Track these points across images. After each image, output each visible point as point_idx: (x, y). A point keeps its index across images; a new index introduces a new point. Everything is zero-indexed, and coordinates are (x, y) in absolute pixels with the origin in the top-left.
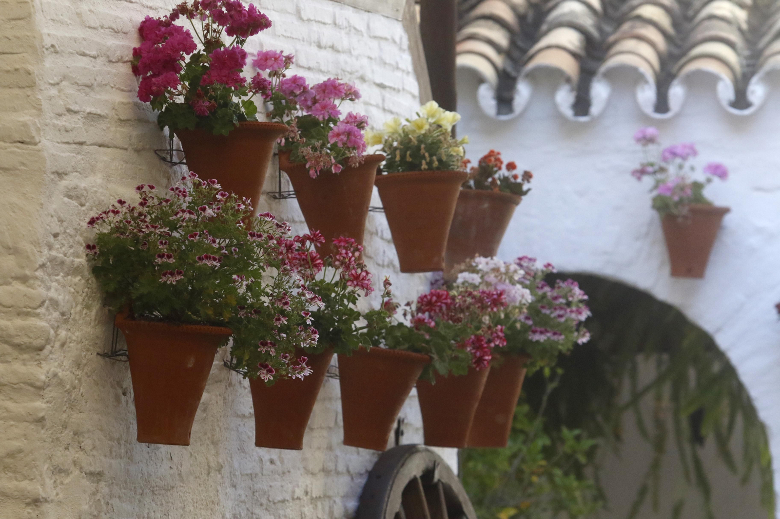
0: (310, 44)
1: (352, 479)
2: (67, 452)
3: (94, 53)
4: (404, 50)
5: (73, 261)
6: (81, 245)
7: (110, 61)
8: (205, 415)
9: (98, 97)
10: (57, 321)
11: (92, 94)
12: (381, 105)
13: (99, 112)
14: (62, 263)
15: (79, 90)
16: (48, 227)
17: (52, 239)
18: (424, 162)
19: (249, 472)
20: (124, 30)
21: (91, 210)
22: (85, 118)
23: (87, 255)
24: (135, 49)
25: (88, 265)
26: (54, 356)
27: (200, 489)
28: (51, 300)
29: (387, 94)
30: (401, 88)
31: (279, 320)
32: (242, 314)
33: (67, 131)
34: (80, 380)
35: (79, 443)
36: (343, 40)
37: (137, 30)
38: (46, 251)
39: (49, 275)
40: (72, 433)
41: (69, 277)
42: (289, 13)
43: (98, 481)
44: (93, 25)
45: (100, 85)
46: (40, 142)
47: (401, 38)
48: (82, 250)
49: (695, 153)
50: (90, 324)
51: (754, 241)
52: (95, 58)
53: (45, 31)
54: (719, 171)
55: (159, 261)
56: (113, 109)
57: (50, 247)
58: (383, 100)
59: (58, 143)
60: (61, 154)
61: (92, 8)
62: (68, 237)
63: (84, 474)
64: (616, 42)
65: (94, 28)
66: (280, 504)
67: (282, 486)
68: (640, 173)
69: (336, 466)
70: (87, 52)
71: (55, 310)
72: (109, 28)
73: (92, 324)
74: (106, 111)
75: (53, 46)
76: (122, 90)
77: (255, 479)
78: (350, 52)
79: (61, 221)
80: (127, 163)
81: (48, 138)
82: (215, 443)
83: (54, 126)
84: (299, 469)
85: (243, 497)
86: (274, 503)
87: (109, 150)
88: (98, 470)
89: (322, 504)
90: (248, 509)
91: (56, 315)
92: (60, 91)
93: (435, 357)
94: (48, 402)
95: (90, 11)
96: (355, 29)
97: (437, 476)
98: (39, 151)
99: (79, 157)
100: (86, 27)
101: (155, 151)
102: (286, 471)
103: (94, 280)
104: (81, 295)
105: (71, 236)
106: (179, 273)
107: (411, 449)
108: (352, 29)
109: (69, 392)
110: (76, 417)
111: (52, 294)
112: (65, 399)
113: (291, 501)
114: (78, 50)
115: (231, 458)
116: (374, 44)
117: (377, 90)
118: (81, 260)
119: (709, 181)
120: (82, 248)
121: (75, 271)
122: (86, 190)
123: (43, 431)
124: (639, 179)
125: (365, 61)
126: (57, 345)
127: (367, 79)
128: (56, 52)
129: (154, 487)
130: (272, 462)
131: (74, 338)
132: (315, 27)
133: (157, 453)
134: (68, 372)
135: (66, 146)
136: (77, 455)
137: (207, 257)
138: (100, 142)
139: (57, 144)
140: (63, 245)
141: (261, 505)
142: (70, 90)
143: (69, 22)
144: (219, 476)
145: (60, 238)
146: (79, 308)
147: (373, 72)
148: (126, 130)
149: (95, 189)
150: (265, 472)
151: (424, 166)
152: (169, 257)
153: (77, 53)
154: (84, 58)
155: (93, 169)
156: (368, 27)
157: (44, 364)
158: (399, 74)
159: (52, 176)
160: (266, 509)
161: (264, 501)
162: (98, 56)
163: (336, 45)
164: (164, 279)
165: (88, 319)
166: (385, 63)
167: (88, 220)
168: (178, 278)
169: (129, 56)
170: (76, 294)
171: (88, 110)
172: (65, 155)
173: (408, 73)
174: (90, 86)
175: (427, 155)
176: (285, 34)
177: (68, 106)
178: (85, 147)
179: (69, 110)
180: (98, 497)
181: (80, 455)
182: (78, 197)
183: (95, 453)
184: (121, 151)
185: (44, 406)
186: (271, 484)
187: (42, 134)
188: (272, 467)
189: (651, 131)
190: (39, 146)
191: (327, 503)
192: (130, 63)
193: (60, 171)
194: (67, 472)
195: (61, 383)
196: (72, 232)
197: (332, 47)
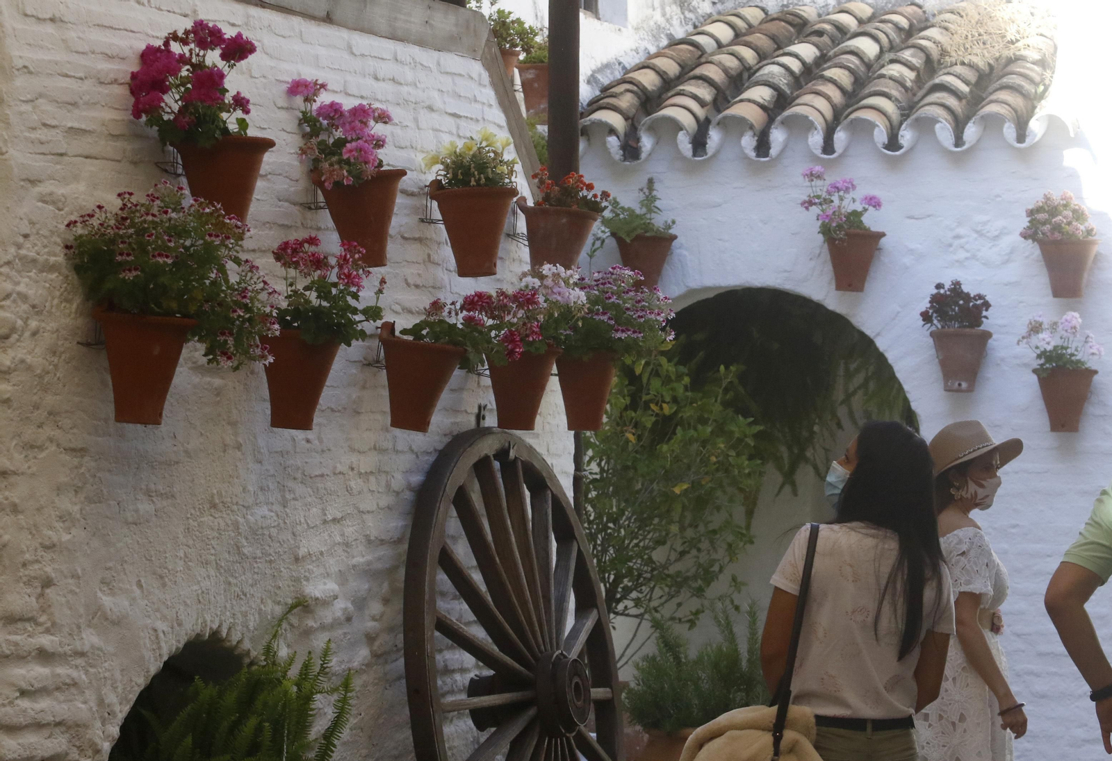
0: (365, 76)
1: (417, 457)
2: (40, 430)
3: (81, 75)
4: (485, 86)
5: (47, 260)
6: (59, 245)
7: (101, 83)
8: (218, 399)
9: (84, 113)
10: (26, 313)
11: (76, 111)
12: (455, 131)
13: (83, 127)
14: (34, 261)
15: (60, 107)
16: (16, 229)
17: (21, 240)
18: (473, 179)
19: (279, 450)
20: (121, 56)
21: (72, 214)
22: (66, 132)
23: (66, 254)
24: (132, 73)
25: (67, 263)
26: (23, 344)
27: (215, 464)
28: (19, 294)
29: (463, 123)
30: (479, 118)
31: (235, 311)
32: (207, 307)
33: (42, 143)
34: (56, 366)
35: (55, 422)
36: (409, 75)
37: (139, 57)
38: (12, 250)
39: (19, 272)
40: (46, 413)
41: (45, 274)
42: (339, 48)
43: (82, 457)
44: (81, 50)
45: (86, 103)
46: (7, 152)
47: (480, 75)
48: (59, 250)
49: (854, 187)
50: (69, 316)
51: (907, 260)
52: (81, 79)
53: (16, 53)
54: (874, 202)
55: (119, 258)
56: (104, 125)
57: (19, 246)
58: (458, 128)
59: (31, 153)
60: (35, 164)
61: (81, 35)
62: (42, 238)
63: (62, 449)
64: (798, 97)
65: (83, 53)
66: (320, 478)
67: (321, 463)
68: (808, 204)
69: (394, 445)
70: (69, 73)
71: (25, 302)
72: (102, 53)
73: (73, 316)
74: (94, 127)
75: (25, 67)
76: (116, 109)
77: (286, 456)
78: (415, 85)
79: (32, 223)
80: (120, 173)
81: (18, 148)
82: (233, 424)
83: (26, 138)
84: (342, 447)
85: (272, 472)
86: (311, 478)
87: (98, 161)
88: (80, 446)
89: (376, 478)
90: (278, 482)
91: (25, 307)
92: (34, 108)
93: (470, 349)
94: (14, 385)
95: (79, 38)
96: (422, 65)
97: (512, 454)
98: (6, 160)
99: (58, 167)
100: (72, 51)
101: (156, 164)
102: (325, 449)
103: (75, 277)
104: (59, 290)
105: (45, 237)
106: (136, 269)
107: (488, 431)
108: (415, 64)
109: (41, 377)
110: (50, 400)
111: (21, 288)
112: (36, 383)
113: (332, 475)
114: (59, 72)
115: (255, 438)
116: (449, 79)
117: (451, 120)
118: (59, 258)
119: (865, 210)
120: (60, 248)
121: (52, 268)
122: (64, 196)
123: (9, 411)
124: (807, 208)
125: (436, 94)
126: (27, 334)
127: (435, 109)
128: (30, 73)
129: (153, 462)
130: (308, 441)
131: (48, 328)
132: (371, 62)
133: (156, 432)
134: (40, 359)
135: (42, 156)
136: (53, 433)
137: (160, 255)
138: (86, 153)
139: (29, 155)
140: (35, 245)
141: (295, 479)
142: (50, 108)
143: (50, 46)
144: (239, 453)
145: (31, 238)
146: (56, 301)
147: (445, 103)
148: (119, 144)
149: (76, 195)
150: (298, 450)
151: (473, 183)
152: (128, 255)
153: (59, 74)
154: (67, 79)
155: (76, 178)
156: (438, 64)
157: (9, 351)
158: (478, 106)
159: (22, 183)
160: (302, 482)
161: (299, 475)
162: (86, 78)
163: (396, 77)
164: (124, 274)
165: (68, 311)
166: (460, 96)
167: (66, 223)
168: (134, 273)
169: (128, 78)
170: (52, 288)
171: (70, 125)
172: (38, 164)
173: (490, 106)
174: (74, 104)
175: (476, 173)
176: (331, 66)
177: (43, 121)
178: (66, 158)
179: (45, 125)
180: (82, 470)
181: (57, 433)
182: (53, 203)
183: (75, 430)
184: (113, 163)
185: (10, 388)
186: (307, 460)
187: (9, 145)
188: (308, 445)
189: (818, 169)
190: (6, 156)
191: (383, 478)
192: (127, 86)
193: (32, 179)
194: (41, 448)
195: (29, 368)
196: (47, 233)
197: (393, 80)
